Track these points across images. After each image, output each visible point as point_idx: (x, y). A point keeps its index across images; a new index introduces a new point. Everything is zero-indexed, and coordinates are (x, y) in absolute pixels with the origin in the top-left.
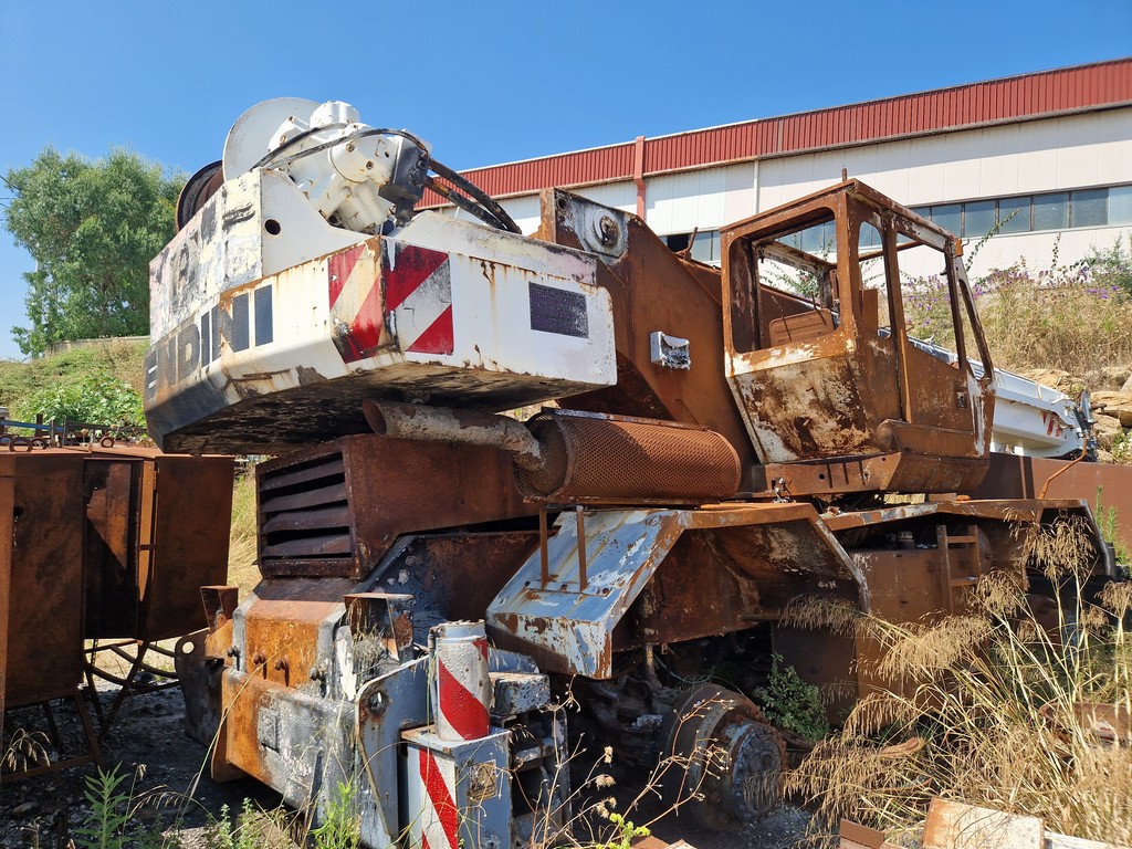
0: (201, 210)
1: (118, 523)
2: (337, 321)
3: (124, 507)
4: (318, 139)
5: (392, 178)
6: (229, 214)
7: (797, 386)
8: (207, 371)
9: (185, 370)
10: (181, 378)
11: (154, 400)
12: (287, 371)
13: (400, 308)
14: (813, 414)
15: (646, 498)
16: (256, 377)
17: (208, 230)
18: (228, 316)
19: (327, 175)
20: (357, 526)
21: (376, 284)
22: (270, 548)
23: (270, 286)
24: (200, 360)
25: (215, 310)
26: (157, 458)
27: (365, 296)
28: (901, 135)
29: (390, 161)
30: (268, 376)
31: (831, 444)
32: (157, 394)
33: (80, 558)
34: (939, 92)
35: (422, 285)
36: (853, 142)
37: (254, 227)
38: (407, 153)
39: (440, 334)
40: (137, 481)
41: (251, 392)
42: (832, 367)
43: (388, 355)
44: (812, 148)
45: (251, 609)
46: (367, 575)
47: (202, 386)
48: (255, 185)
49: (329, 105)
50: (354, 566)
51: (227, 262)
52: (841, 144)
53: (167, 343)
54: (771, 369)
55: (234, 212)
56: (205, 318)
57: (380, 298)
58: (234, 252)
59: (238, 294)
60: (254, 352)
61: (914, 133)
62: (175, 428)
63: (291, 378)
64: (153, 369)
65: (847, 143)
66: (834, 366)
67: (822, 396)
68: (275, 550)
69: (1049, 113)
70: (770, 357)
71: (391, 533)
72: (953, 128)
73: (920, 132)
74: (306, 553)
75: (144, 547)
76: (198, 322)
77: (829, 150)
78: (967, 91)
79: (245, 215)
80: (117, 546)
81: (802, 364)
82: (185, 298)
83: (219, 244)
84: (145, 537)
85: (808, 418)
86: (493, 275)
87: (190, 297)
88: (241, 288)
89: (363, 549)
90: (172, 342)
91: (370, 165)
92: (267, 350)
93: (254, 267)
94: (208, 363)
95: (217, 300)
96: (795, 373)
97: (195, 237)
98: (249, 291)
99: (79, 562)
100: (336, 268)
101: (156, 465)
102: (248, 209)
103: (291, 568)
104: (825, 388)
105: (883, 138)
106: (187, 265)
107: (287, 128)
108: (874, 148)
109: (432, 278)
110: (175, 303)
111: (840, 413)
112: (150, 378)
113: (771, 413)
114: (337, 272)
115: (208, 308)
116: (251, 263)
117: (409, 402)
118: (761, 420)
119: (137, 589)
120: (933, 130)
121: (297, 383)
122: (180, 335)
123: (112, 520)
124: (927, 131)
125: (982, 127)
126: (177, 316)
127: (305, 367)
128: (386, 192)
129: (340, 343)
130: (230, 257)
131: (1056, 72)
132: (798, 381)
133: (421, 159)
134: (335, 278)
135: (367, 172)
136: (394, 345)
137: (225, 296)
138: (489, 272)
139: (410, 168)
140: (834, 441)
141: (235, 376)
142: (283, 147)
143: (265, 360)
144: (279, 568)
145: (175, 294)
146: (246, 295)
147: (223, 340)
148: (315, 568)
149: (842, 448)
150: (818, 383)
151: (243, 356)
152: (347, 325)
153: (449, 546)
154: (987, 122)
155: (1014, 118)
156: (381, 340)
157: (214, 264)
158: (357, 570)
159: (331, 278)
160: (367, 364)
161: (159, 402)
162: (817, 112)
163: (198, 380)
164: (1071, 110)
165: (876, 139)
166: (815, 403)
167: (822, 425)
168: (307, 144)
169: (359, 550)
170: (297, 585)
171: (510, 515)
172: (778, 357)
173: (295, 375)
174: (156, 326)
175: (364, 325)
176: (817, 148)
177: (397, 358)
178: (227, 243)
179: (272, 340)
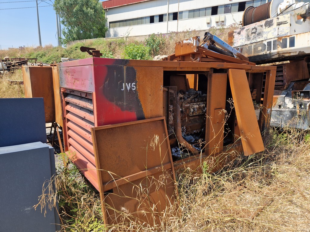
0: (265, 20)
5: (306, 13)
8: (270, 52)
16: (287, 53)
17: (269, 25)
23: (294, 37)
30: (290, 53)
37: (288, 25)
41: (283, 56)
46: (287, 89)
47: (266, 55)
48: (289, 17)
50: (284, 87)
55: (281, 22)
60: (288, 48)
63: (296, 53)
83: (274, 28)
87: (257, 38)
88: (284, 37)
89: (287, 84)
91: (303, 11)
92: (292, 48)
93: (287, 33)
95: (276, 39)
97: (261, 26)
98: (287, 37)
102: (286, 22)
106: (256, 31)
110: (249, 39)
127: (302, 51)
128: (302, 16)
130: (280, 31)
137: (280, 38)
141: (280, 53)
142: (287, 8)
143: (291, 50)
157: (271, 32)
178: (278, 28)
179: (294, 46)
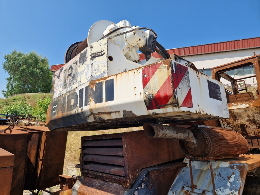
0: (80, 54)
1: (34, 152)
2: (147, 93)
3: (36, 147)
4: (121, 31)
5: (146, 44)
6: (94, 54)
7: (242, 115)
8: (82, 109)
9: (70, 108)
10: (68, 111)
11: (55, 117)
12: (119, 112)
13: (178, 88)
14: (248, 124)
15: (223, 156)
16: (104, 113)
17: (83, 60)
18: (93, 90)
19: (123, 43)
20: (128, 167)
21: (168, 78)
22: (86, 166)
23: (113, 80)
24: (78, 105)
25: (87, 88)
26: (47, 132)
27: (163, 83)
28: (212, 52)
29: (145, 39)
30: (110, 113)
31: (253, 133)
32: (56, 115)
33: (24, 170)
34: (221, 43)
35: (182, 80)
36: (201, 53)
37: (105, 58)
38: (151, 36)
39: (188, 100)
40: (40, 139)
41: (100, 118)
42: (257, 110)
43: (172, 108)
44: (191, 54)
45: (79, 188)
46: (132, 186)
47: (78, 114)
48: (105, 44)
49: (123, 21)
50: (127, 182)
51: (92, 71)
52: (198, 54)
53: (62, 98)
54: (233, 109)
55: (95, 53)
56: (81, 91)
57: (171, 84)
58: (95, 66)
59: (98, 82)
60: (105, 104)
61: (215, 52)
62: (61, 127)
63: (120, 115)
64: (55, 107)
65: (200, 53)
66: (257, 109)
67: (252, 118)
68: (88, 167)
69: (247, 48)
70: (232, 106)
71: (138, 169)
72: (224, 51)
73: (217, 51)
74: (102, 171)
75: (41, 160)
76: (78, 92)
77: (195, 55)
78: (227, 43)
79: (100, 54)
80: (33, 160)
81: (245, 108)
82: (70, 83)
83: (88, 65)
84: (41, 157)
85: (245, 125)
86: (199, 76)
87: (72, 83)
88: (99, 80)
89: (130, 176)
90: (64, 98)
91: (140, 40)
92: (111, 103)
93: (104, 72)
94: (82, 106)
95: (88, 84)
96: (242, 111)
97: (76, 63)
98: (103, 81)
99: (23, 171)
100: (146, 72)
101: (46, 133)
102: (102, 52)
103: (95, 175)
104: (253, 116)
105: (208, 53)
106: (72, 72)
107: (111, 27)
108: (206, 55)
109: (185, 77)
110: (65, 85)
111: (258, 124)
112: (54, 109)
113: (231, 122)
114: (147, 74)
115: (84, 87)
116: (102, 71)
117: (158, 123)
118: (227, 124)
119: (37, 173)
120: (220, 51)
121: (122, 116)
122: (68, 96)
123: (32, 151)
124: (218, 51)
125: (231, 51)
126: (66, 89)
127: (127, 110)
128: (142, 49)
129: (148, 102)
130: (94, 69)
131: (248, 39)
132: (243, 113)
133: (154, 39)
134: (145, 76)
135: (138, 42)
136: (176, 104)
137: (92, 82)
138: (198, 76)
139: (151, 42)
140: (254, 132)
141: (94, 112)
142: (111, 33)
144: (90, 174)
145: (65, 82)
146: (102, 82)
147: (90, 98)
148: (107, 178)
149: (256, 134)
150: (251, 114)
151: (99, 105)
152: (152, 95)
153: (155, 173)
154: (232, 50)
155: (239, 49)
156: (170, 102)
157: (85, 72)
158: (128, 184)
159: (143, 76)
160: (159, 111)
161: (57, 118)
162: (193, 47)
163: (77, 112)
164: (252, 47)
165: (206, 53)
166: (249, 120)
167: (251, 127)
168: (118, 32)
169: (129, 176)
170: (98, 182)
171: (172, 160)
172: (236, 106)
173: (122, 113)
174: (56, 92)
175: (162, 94)
176: (193, 54)
177: (176, 109)
178: (92, 64)
179: (113, 100)
